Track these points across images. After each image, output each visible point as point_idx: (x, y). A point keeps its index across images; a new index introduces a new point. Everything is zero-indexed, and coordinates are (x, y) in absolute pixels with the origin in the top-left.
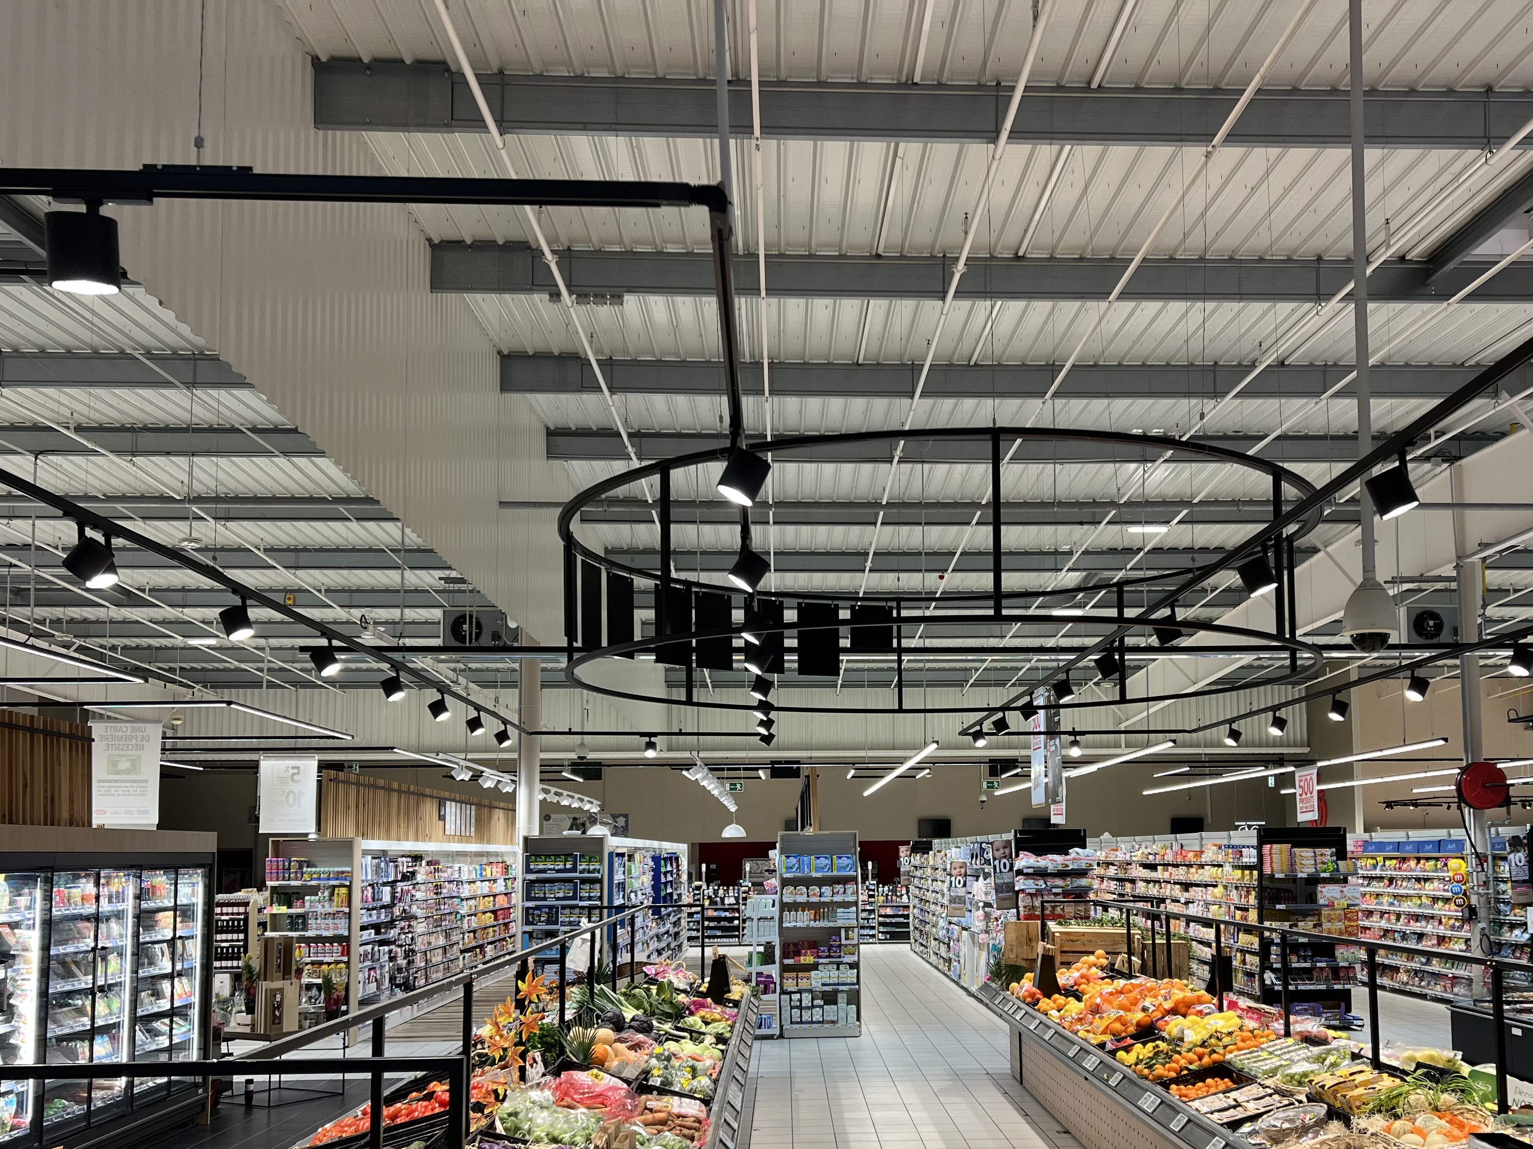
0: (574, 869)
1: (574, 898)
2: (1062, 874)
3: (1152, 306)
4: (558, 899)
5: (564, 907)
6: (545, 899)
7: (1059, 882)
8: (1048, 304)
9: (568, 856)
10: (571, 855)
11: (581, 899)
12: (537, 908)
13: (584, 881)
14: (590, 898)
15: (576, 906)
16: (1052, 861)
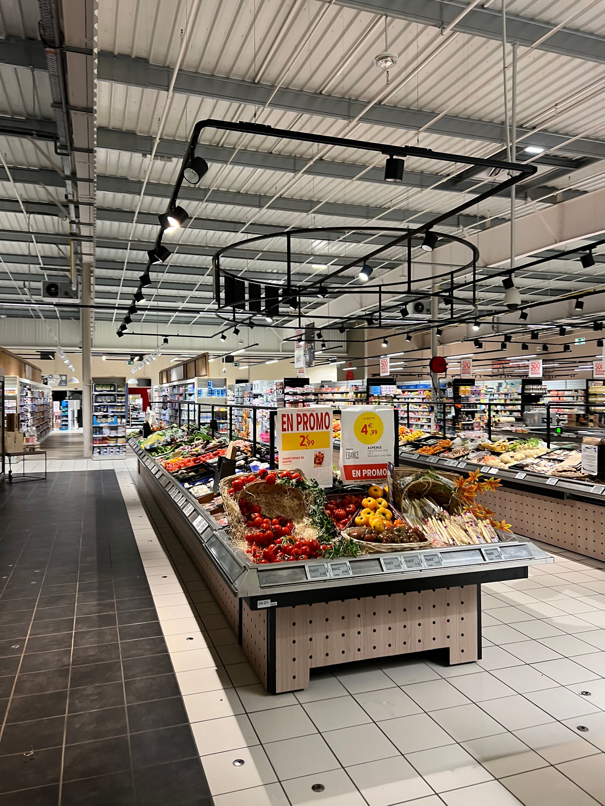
0: (114, 391)
1: (115, 402)
2: (302, 394)
3: (319, 178)
4: (108, 402)
5: (110, 406)
6: (102, 402)
7: (301, 397)
8: (272, 172)
9: (111, 386)
10: (113, 385)
11: (118, 402)
12: (99, 406)
13: (119, 395)
14: (121, 402)
15: (116, 405)
16: (298, 390)
